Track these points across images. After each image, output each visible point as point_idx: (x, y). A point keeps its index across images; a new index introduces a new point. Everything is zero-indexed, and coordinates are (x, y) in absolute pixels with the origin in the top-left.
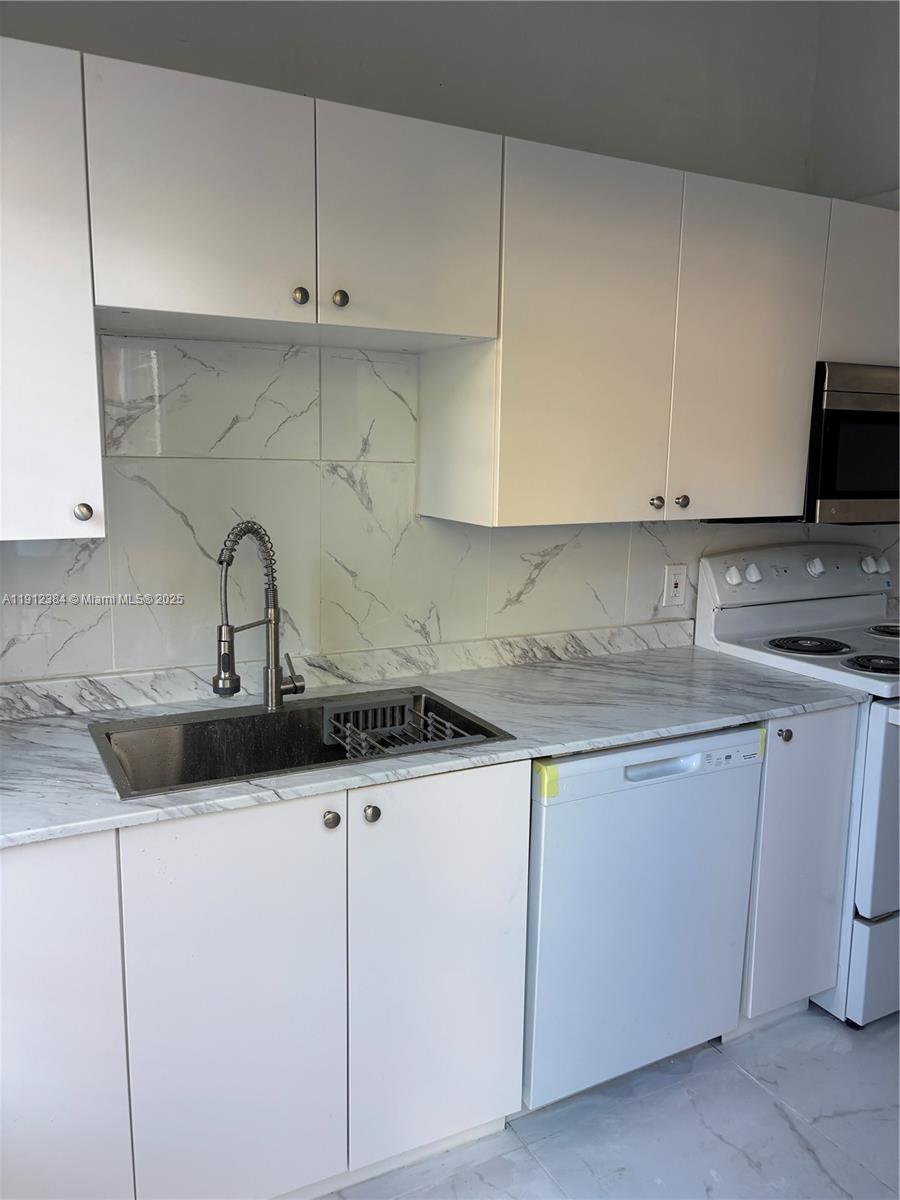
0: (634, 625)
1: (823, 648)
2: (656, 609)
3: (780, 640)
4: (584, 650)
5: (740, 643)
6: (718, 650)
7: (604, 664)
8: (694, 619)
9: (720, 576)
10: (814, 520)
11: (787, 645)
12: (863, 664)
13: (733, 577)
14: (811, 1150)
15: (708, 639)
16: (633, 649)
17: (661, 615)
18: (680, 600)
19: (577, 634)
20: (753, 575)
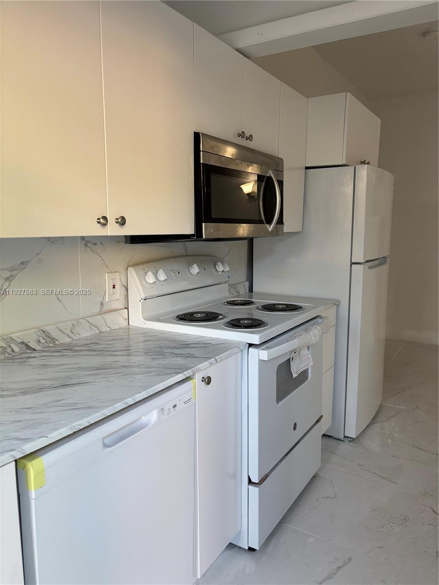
0: (88, 317)
1: (209, 317)
2: (102, 304)
3: (185, 314)
4: (53, 340)
5: (159, 320)
6: (146, 326)
7: (70, 349)
8: (127, 308)
9: (142, 278)
10: (202, 237)
11: (187, 318)
12: (236, 324)
13: (150, 278)
15: (138, 320)
16: (89, 334)
17: (106, 308)
18: (117, 296)
19: (45, 328)
20: (162, 276)
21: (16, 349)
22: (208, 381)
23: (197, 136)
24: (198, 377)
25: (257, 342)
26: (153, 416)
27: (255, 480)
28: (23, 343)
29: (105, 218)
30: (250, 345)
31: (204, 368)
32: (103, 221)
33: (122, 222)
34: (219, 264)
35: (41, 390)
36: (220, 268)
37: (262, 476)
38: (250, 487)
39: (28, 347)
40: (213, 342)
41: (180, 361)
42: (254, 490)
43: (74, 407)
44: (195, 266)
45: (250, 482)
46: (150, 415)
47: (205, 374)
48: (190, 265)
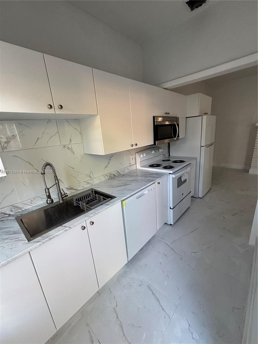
0: (127, 167)
1: (158, 166)
2: (130, 163)
3: (151, 165)
4: (120, 173)
5: (144, 167)
6: (141, 169)
7: (123, 175)
8: (136, 164)
9: (140, 156)
10: (156, 145)
11: (152, 166)
12: (165, 168)
13: (142, 156)
14: (173, 249)
15: (139, 167)
16: (127, 171)
17: (131, 164)
18: (134, 161)
19: (119, 171)
20: (145, 155)
21: (112, 176)
22: (159, 183)
23: (154, 117)
24: (156, 183)
25: (172, 173)
26: (147, 192)
27: (172, 208)
28: (114, 175)
29: (133, 145)
30: (170, 174)
31: (158, 180)
32: (132, 146)
33: (136, 145)
34: (160, 149)
35: (121, 186)
36: (160, 150)
37: (174, 206)
38: (170, 209)
39: (115, 175)
40: (160, 173)
41: (151, 178)
42: (172, 210)
43: (129, 190)
44: (153, 151)
45: (170, 208)
46: (146, 192)
47: (158, 182)
48: (152, 151)
